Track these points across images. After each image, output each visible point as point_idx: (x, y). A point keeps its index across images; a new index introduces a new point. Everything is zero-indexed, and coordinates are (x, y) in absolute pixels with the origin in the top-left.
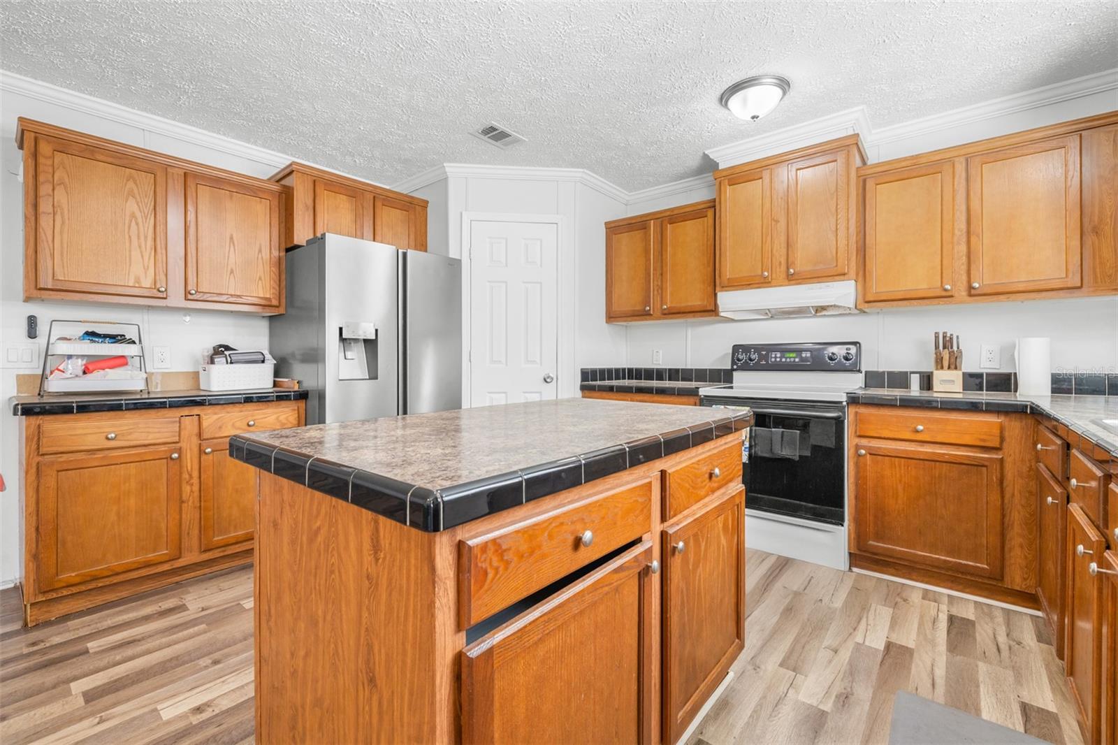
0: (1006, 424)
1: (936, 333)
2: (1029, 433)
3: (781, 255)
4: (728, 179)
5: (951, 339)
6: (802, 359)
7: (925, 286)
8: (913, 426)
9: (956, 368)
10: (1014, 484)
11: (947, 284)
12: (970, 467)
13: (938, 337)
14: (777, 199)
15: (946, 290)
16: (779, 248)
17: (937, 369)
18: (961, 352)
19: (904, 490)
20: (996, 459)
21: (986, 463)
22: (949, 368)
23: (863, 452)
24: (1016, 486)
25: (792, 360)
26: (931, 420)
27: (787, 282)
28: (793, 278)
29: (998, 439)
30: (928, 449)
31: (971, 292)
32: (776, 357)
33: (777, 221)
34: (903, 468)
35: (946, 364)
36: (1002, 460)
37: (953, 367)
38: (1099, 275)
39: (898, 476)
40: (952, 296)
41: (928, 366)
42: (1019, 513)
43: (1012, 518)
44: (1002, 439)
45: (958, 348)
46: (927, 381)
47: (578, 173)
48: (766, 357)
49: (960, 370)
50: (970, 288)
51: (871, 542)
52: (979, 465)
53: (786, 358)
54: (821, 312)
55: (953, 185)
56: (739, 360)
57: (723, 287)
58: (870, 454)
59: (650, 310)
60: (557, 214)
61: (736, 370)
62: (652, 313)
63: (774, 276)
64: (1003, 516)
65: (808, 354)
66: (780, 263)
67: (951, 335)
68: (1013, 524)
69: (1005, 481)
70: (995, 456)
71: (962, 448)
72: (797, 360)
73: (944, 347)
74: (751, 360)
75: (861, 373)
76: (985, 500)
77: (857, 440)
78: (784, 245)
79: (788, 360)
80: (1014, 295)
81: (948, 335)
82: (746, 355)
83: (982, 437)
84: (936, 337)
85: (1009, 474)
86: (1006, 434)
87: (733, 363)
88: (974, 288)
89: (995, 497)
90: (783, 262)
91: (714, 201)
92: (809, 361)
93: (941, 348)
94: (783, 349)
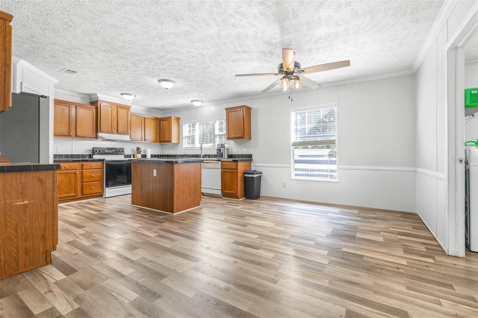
15: (142, 139)
27: (117, 134)
28: (119, 133)
32: (106, 151)
33: (115, 119)
62: (72, 136)
65: (114, 151)
72: (112, 152)
74: (100, 152)
75: (124, 155)
78: (116, 125)
87: (94, 153)
90: (116, 129)
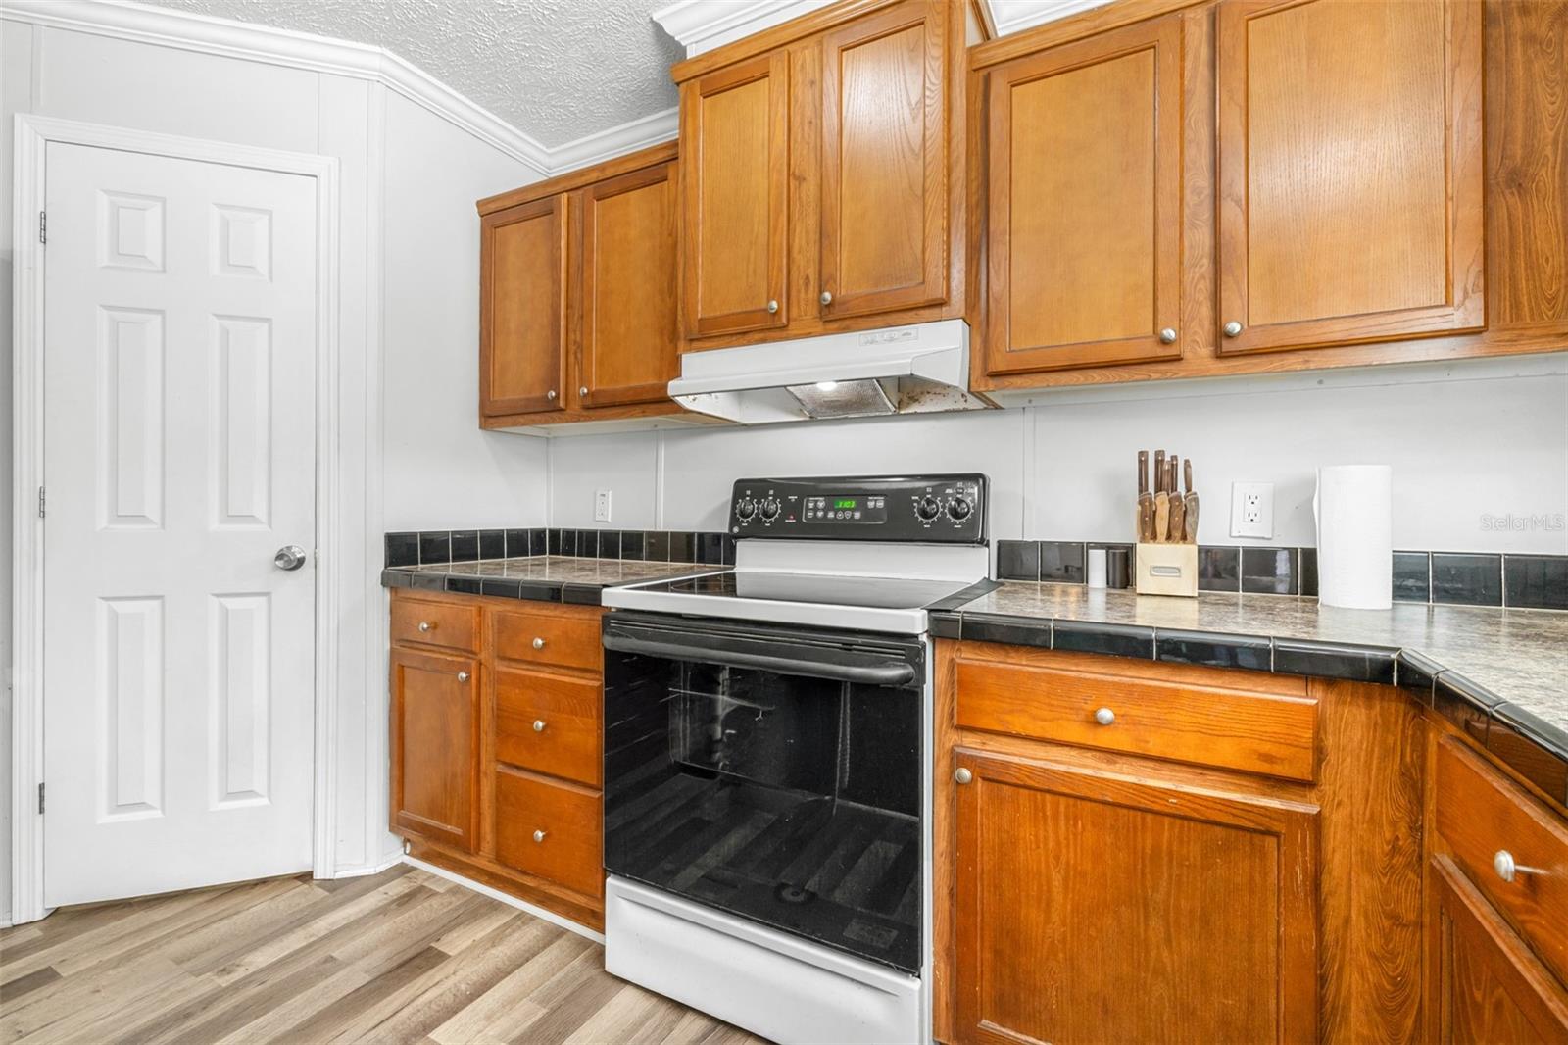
0: (1329, 710)
1: (1141, 453)
2: (1390, 740)
3: (808, 262)
4: (702, 82)
5: (1174, 467)
6: (869, 514)
7: (1116, 333)
8: (1089, 707)
9: (1184, 538)
10: (1350, 888)
11: (1167, 327)
12: (1233, 833)
13: (1146, 461)
14: (802, 123)
15: (1165, 342)
16: (803, 242)
17: (1143, 540)
18: (1196, 500)
19: (1066, 887)
20: (1304, 814)
21: (1277, 827)
22: (1169, 537)
23: (966, 773)
24: (1354, 895)
25: (848, 514)
26: (1129, 691)
27: (820, 327)
28: (836, 317)
29: (1310, 756)
30: (1125, 774)
31: (1224, 347)
32: (816, 509)
33: (801, 179)
34: (1062, 823)
35: (1162, 527)
36: (1317, 822)
37: (1177, 534)
38: (1525, 300)
39: (1051, 844)
40: (1178, 359)
41: (1125, 532)
42: (1363, 975)
43: (1344, 992)
44: (1319, 753)
45: (1188, 489)
46: (1123, 569)
47: (372, 57)
48: (796, 509)
49: (1193, 542)
50: (1221, 335)
51: (984, 1022)
52: (1256, 830)
53: (836, 512)
54: (908, 405)
55: (1182, 76)
56: (744, 514)
57: (692, 340)
58: (984, 779)
59: (557, 397)
60: (318, 153)
61: (738, 537)
62: (562, 404)
63: (794, 312)
64: (1322, 981)
65: (881, 504)
66: (807, 278)
67: (1174, 458)
68: (1346, 1008)
69: (1325, 877)
70: (1299, 807)
71: (1214, 777)
72: (857, 515)
73: (1159, 488)
74: (767, 514)
75: (987, 545)
76: (1272, 935)
77: (954, 737)
78: (814, 237)
79: (840, 515)
80: (1319, 352)
81: (1168, 458)
82: (759, 502)
83: (1267, 748)
84: (1140, 461)
85: (1337, 857)
86: (1329, 742)
87: (734, 521)
88: (1229, 336)
89: (1300, 927)
90: (812, 278)
91: (674, 144)
92: (881, 520)
93: (1151, 488)
94: (833, 489)
